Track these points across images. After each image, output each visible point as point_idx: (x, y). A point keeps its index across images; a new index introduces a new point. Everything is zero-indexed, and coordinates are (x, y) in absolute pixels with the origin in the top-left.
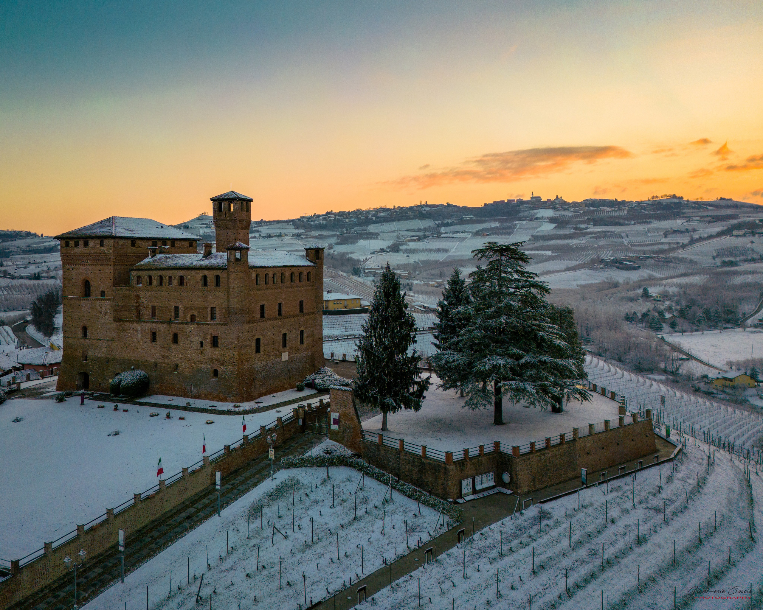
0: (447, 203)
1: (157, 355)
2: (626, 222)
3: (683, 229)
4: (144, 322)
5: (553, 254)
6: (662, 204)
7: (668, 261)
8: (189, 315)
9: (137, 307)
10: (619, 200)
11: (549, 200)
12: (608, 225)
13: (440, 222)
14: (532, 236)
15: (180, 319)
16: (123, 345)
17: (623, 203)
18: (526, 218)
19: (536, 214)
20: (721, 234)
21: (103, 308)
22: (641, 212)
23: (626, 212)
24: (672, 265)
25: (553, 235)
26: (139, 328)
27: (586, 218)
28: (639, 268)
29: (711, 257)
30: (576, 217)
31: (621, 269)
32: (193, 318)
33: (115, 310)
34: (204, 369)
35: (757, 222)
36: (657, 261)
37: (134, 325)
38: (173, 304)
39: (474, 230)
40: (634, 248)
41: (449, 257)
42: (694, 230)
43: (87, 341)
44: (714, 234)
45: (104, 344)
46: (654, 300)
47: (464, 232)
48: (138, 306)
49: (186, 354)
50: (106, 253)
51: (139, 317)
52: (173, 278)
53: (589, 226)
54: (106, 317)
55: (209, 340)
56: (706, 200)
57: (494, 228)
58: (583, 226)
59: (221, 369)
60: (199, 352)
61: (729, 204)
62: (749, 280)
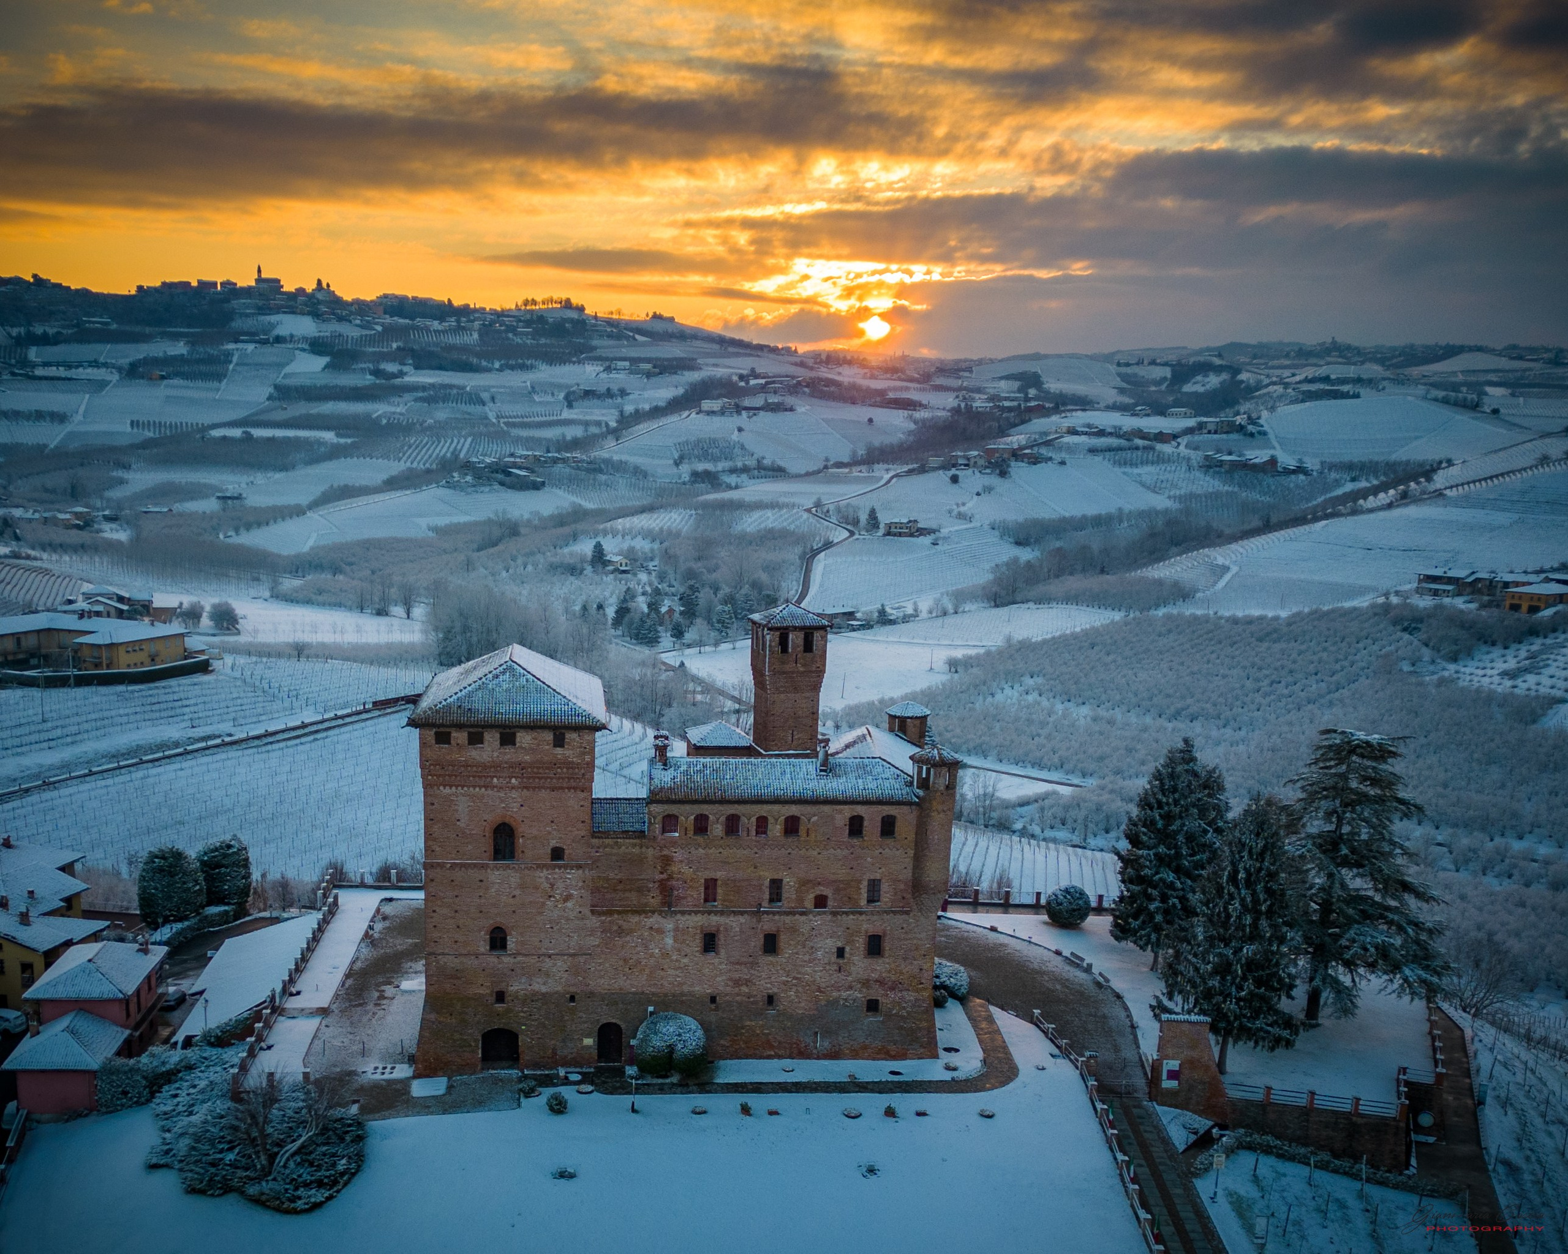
0: (35, 276)
1: (719, 979)
2: (484, 363)
3: (602, 389)
4: (683, 913)
5: (342, 441)
6: (547, 323)
7: (595, 468)
8: (812, 896)
9: (662, 882)
10: (456, 303)
11: (301, 291)
12: (447, 370)
13: (22, 330)
14: (277, 387)
15: (785, 904)
16: (621, 963)
17: (465, 311)
18: (252, 336)
19: (273, 326)
20: (675, 405)
21: (560, 885)
22: (508, 339)
23: (476, 336)
24: (603, 477)
25: (326, 387)
26: (670, 926)
27: (395, 345)
28: (543, 484)
29: (671, 462)
30: (371, 340)
31: (509, 488)
32: (821, 902)
33: (595, 890)
34: (846, 1000)
35: (735, 378)
36: (573, 468)
37: (654, 920)
38: (768, 875)
39: (125, 362)
40: (515, 432)
41: (71, 435)
42: (623, 393)
43: (506, 959)
44: (662, 404)
45: (560, 965)
46: (616, 570)
47: (95, 364)
48: (668, 880)
49: (799, 973)
50: (570, 763)
51: (669, 902)
52: (771, 820)
53: (406, 369)
54: (569, 904)
55: (861, 943)
56: (627, 318)
57: (175, 358)
58: (391, 367)
59: (887, 1000)
60: (836, 967)
61: (670, 330)
62: (770, 524)
